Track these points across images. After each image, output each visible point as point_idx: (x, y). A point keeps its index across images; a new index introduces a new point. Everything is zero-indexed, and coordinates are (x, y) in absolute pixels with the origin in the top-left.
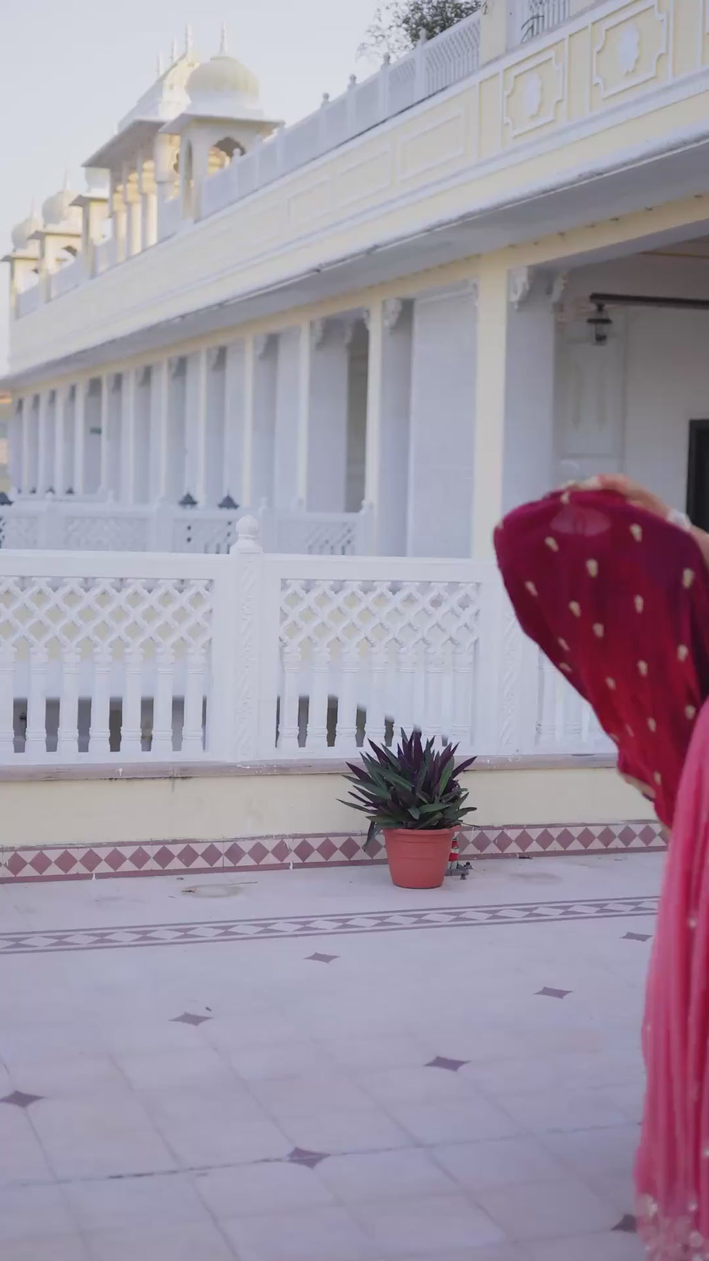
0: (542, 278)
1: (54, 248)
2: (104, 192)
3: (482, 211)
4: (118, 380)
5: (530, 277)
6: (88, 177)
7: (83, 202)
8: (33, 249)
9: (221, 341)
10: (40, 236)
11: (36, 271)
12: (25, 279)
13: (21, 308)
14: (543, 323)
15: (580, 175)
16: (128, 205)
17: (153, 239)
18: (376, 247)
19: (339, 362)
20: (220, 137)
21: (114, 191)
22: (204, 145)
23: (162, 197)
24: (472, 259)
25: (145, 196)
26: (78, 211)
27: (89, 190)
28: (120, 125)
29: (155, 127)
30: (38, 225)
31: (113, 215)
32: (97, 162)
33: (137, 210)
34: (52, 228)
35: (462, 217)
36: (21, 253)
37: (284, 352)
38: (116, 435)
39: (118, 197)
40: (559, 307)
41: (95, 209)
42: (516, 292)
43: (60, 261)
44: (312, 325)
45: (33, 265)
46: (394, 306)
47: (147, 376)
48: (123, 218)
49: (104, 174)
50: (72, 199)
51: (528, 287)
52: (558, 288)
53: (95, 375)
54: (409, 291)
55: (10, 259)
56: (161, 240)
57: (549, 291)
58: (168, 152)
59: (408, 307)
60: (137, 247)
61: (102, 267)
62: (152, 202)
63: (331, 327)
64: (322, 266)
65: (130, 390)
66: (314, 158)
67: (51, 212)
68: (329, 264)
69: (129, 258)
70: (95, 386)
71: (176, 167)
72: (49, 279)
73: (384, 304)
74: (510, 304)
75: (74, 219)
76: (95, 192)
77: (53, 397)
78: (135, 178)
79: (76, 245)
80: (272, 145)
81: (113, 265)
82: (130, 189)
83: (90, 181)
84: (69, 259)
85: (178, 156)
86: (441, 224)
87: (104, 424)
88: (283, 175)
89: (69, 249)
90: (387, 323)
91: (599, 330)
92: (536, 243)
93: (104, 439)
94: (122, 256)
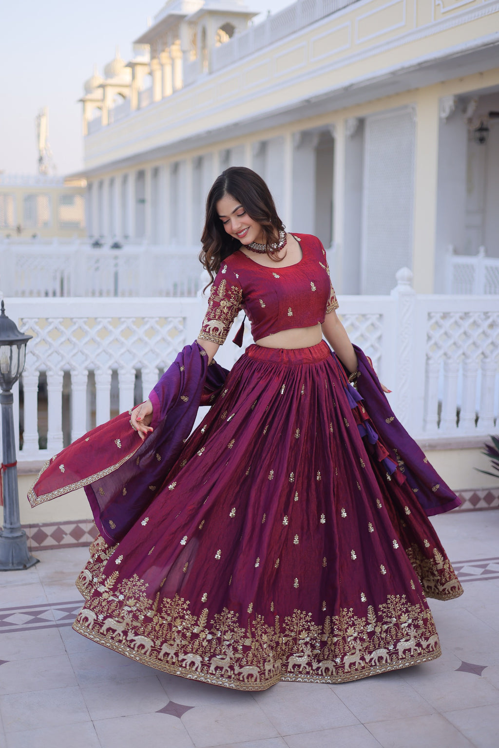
0: (462, 101)
1: (111, 93)
2: (145, 58)
3: (435, 60)
4: (156, 172)
5: (455, 102)
6: (134, 49)
7: (132, 65)
8: (98, 93)
9: (227, 146)
10: (103, 86)
11: (100, 108)
12: (91, 112)
13: (93, 127)
14: (461, 133)
16: (162, 66)
17: (179, 84)
18: (352, 85)
19: (309, 159)
20: (222, 22)
21: (153, 58)
22: (213, 26)
23: (185, 60)
24: (411, 91)
25: (173, 60)
26: (129, 70)
27: (135, 58)
28: (156, 17)
29: (181, 18)
30: (100, 79)
31: (151, 73)
32: (141, 41)
33: (168, 69)
34: (110, 81)
35: (420, 64)
36: (89, 96)
37: (271, 152)
38: (155, 203)
39: (155, 61)
40: (470, 120)
41: (139, 69)
42: (444, 111)
43: (114, 101)
44: (293, 135)
45: (99, 104)
46: (353, 123)
47: (176, 168)
48: (158, 75)
49: (147, 48)
50: (126, 62)
51: (453, 108)
52: (471, 109)
53: (141, 167)
54: (361, 113)
55: (83, 101)
56: (186, 85)
57: (464, 110)
58: (186, 32)
59: (361, 123)
60: (169, 91)
61: (144, 104)
62: (179, 64)
63: (305, 136)
64: (312, 98)
65: (165, 177)
66: (294, 32)
67: (109, 71)
68: (316, 97)
69: (163, 98)
70: (141, 175)
71: (194, 42)
72: (109, 112)
73: (346, 121)
74: (440, 119)
75: (125, 75)
76: (139, 59)
77: (112, 182)
78: (167, 49)
79: (125, 91)
80: (262, 26)
81: (152, 102)
82: (164, 56)
83: (136, 53)
84: (120, 100)
85: (195, 35)
86: (403, 69)
87: (148, 196)
88: (271, 43)
89: (120, 94)
90: (349, 133)
91: (481, 135)
92: (461, 80)
93: (148, 206)
94: (158, 97)
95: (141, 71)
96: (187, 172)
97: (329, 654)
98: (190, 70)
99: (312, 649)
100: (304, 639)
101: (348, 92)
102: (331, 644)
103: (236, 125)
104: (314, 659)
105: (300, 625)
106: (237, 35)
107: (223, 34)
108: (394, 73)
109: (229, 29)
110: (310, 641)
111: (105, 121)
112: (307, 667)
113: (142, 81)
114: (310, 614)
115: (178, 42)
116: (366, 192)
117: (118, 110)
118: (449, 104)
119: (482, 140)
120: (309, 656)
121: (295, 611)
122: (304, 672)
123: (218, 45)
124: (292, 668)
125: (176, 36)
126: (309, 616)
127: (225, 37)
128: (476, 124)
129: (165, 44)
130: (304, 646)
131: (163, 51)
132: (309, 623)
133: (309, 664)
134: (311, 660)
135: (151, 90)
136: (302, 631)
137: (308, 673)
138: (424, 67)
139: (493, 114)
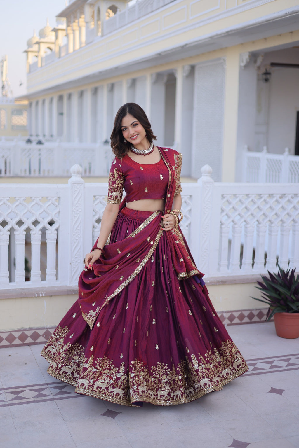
0: (254, 56)
1: (43, 47)
2: (64, 26)
3: (237, 29)
4: (70, 96)
5: (249, 56)
6: (57, 21)
7: (55, 30)
8: (35, 48)
9: (113, 81)
10: (38, 43)
11: (36, 56)
12: (32, 58)
13: (32, 68)
14: (253, 75)
16: (74, 31)
17: (83, 42)
18: (186, 45)
19: (161, 90)
20: (110, 5)
21: (68, 26)
22: (104, 7)
23: (87, 28)
24: (223, 49)
25: (80, 28)
26: (54, 33)
27: (57, 26)
30: (37, 39)
31: (67, 35)
32: (61, 15)
33: (77, 33)
34: (42, 40)
35: (227, 32)
36: (30, 49)
37: (138, 85)
38: (69, 116)
39: (69, 28)
40: (259, 68)
41: (60, 33)
42: (243, 62)
43: (45, 52)
44: (152, 75)
45: (36, 54)
46: (187, 68)
47: (81, 94)
48: (71, 36)
49: (64, 20)
50: (51, 29)
51: (248, 60)
52: (260, 60)
53: (61, 93)
54: (193, 62)
55: (26, 52)
56: (87, 43)
57: (255, 62)
58: (88, 10)
59: (193, 68)
60: (77, 47)
61: (63, 54)
62: (84, 30)
63: (159, 76)
64: (162, 52)
65: (75, 99)
66: (152, 12)
67: (42, 34)
68: (165, 52)
69: (74, 51)
70: (61, 98)
71: (93, 16)
72: (42, 59)
73: (183, 67)
74: (240, 67)
75: (51, 37)
76: (60, 27)
77: (44, 102)
78: (77, 21)
79: (52, 46)
80: (133, 7)
81: (67, 53)
82: (75, 25)
83: (58, 22)
84: (49, 52)
85: (93, 12)
86: (217, 35)
87: (65, 111)
88: (139, 18)
89: (49, 48)
90: (185, 74)
91: (266, 77)
92: (253, 42)
93: (65, 117)
94: (71, 50)
95: (61, 34)
96: (88, 97)
97: (177, 386)
98: (90, 33)
99: (170, 385)
101: (184, 48)
102: (178, 380)
103: (117, 68)
104: (171, 391)
105: (162, 372)
106: (118, 13)
107: (110, 12)
108: (211, 38)
109: (114, 9)
111: (39, 65)
113: (62, 40)
115: (83, 16)
116: (195, 111)
117: (48, 57)
118: (246, 57)
119: (267, 80)
120: (168, 389)
121: (158, 363)
123: (107, 18)
124: (160, 398)
125: (82, 13)
127: (112, 14)
128: (263, 70)
129: (75, 18)
130: (165, 384)
131: (74, 22)
133: (169, 394)
134: (170, 392)
135: (67, 46)
136: (163, 375)
137: (169, 400)
138: (230, 34)
139: (273, 64)
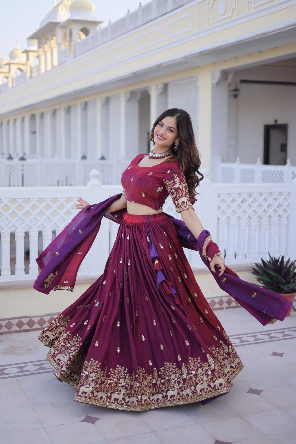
0: (225, 74)
1: (14, 68)
2: (35, 47)
3: (210, 50)
4: (42, 115)
5: (221, 74)
6: (28, 42)
7: (26, 52)
8: (6, 69)
9: (86, 100)
10: (9, 64)
11: (7, 77)
12: (2, 79)
13: (2, 89)
14: (224, 93)
15: (257, 35)
16: (45, 52)
17: (56, 63)
18: (161, 64)
19: (135, 107)
20: (82, 27)
21: (39, 47)
22: (76, 30)
23: (59, 49)
24: (195, 68)
25: (52, 49)
26: (24, 55)
27: (28, 48)
28: (41, 24)
29: (57, 24)
30: (7, 60)
31: (38, 57)
32: (33, 37)
33: (49, 54)
34: (13, 61)
35: (201, 52)
37: (112, 103)
38: (42, 133)
39: (41, 50)
40: (230, 85)
42: (215, 79)
43: (15, 73)
44: (126, 93)
45: (6, 75)
46: (161, 86)
47: (54, 113)
48: (43, 57)
49: (36, 41)
50: (22, 50)
51: (220, 78)
52: (230, 78)
53: (33, 112)
54: (166, 81)
56: (60, 64)
57: (226, 79)
58: (59, 32)
59: (166, 86)
60: (49, 67)
61: (34, 75)
62: (55, 51)
63: (133, 94)
64: (137, 72)
65: (48, 118)
66: (125, 33)
67: (12, 55)
68: (140, 71)
69: (46, 71)
70: (33, 117)
71: (64, 38)
72: (13, 79)
73: (157, 85)
74: (213, 84)
75: (23, 58)
76: (31, 48)
77: (15, 121)
78: (48, 43)
79: (23, 67)
80: (106, 29)
81: (39, 74)
82: (46, 47)
83: (29, 44)
84: (19, 73)
85: (65, 34)
86: (191, 55)
87: (38, 130)
88: (112, 40)
89: (19, 69)
90: (159, 92)
91: (235, 93)
92: (224, 61)
93: (38, 135)
94: (43, 71)
95: (32, 56)
96: (61, 116)
97: (134, 393)
98: (62, 54)
99: (126, 390)
100: (122, 384)
101: (159, 68)
102: (135, 387)
103: (92, 87)
104: (127, 396)
105: (120, 375)
106: (91, 34)
107: (81, 33)
108: (186, 57)
109: (86, 31)
110: (125, 385)
111: (10, 85)
112: (122, 400)
113: (33, 61)
114: (127, 369)
115: (55, 38)
117: (18, 78)
119: (236, 96)
120: (124, 394)
121: (118, 366)
122: (120, 403)
123: (79, 40)
124: (113, 401)
125: (54, 35)
126: (126, 370)
127: (83, 36)
128: (233, 87)
129: (47, 39)
130: (121, 388)
131: (46, 43)
132: (125, 374)
133: (124, 399)
134: (125, 397)
135: (38, 67)
136: (121, 378)
137: (122, 404)
138: (203, 54)
139: (242, 81)
